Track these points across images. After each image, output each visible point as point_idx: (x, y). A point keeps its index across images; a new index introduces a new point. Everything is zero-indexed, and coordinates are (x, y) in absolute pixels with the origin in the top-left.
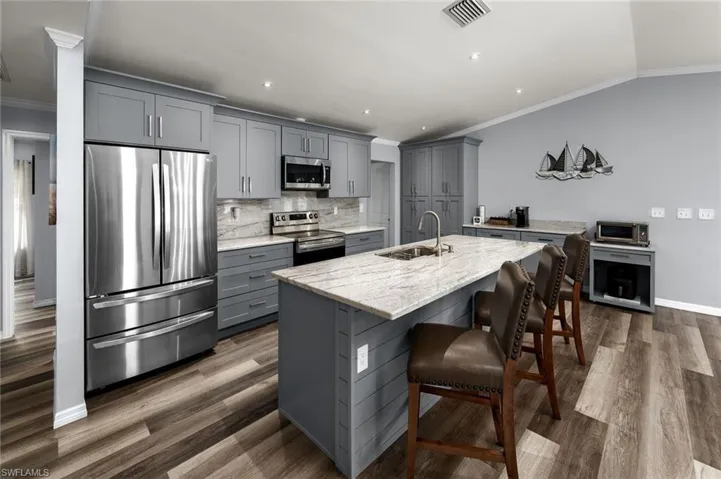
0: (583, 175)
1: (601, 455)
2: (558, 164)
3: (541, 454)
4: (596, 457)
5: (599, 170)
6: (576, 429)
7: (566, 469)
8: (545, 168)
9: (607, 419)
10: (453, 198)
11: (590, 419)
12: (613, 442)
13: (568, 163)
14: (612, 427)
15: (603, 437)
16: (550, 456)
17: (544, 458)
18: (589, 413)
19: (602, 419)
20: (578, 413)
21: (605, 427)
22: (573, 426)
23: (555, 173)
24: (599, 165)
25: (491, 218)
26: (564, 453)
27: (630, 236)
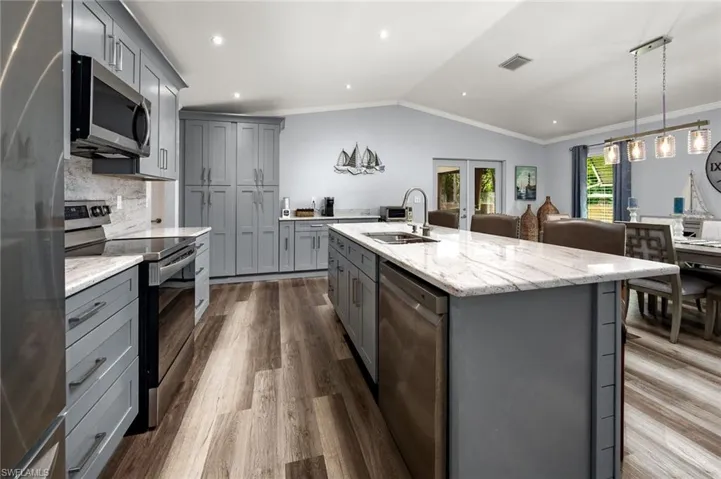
0: (368, 171)
2: (351, 161)
5: (377, 168)
8: (341, 163)
10: (266, 188)
13: (358, 162)
23: (349, 168)
24: (377, 164)
25: (298, 210)
27: (404, 216)
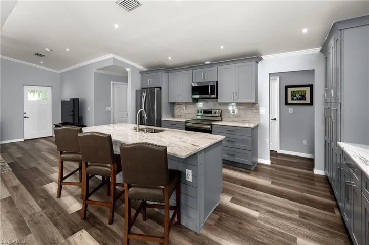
1: (55, 226)
3: (71, 208)
4: (56, 224)
6: (73, 224)
7: (60, 212)
9: (68, 241)
11: (74, 233)
12: (56, 235)
14: (63, 241)
15: (61, 232)
16: (68, 210)
17: (69, 208)
18: (78, 234)
19: (71, 239)
20: (81, 229)
21: (65, 237)
22: (75, 223)
26: (66, 214)
